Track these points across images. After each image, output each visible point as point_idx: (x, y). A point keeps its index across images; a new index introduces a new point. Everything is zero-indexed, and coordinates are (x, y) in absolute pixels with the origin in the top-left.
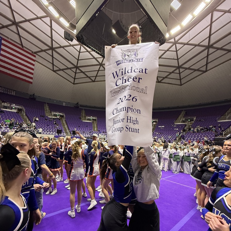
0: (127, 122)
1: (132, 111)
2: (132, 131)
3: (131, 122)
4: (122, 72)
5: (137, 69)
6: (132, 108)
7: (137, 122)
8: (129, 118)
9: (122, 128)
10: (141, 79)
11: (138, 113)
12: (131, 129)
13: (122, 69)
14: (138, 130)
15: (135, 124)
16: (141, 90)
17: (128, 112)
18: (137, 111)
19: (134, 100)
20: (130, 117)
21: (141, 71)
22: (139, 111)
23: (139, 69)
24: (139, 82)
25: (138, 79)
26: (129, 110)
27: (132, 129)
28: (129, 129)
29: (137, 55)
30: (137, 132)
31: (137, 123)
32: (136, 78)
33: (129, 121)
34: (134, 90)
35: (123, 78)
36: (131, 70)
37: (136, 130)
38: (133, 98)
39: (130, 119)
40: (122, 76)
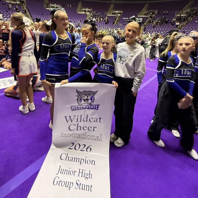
0: (79, 176)
1: (85, 163)
2: (83, 189)
3: (83, 176)
4: (77, 119)
5: (93, 118)
6: (86, 160)
7: (90, 175)
8: (81, 171)
9: (72, 184)
10: (96, 127)
11: (92, 164)
12: (81, 185)
13: (78, 116)
14: (91, 186)
15: (87, 178)
16: (96, 138)
17: (80, 164)
18: (91, 161)
19: (89, 150)
20: (83, 170)
21: (96, 121)
22: (93, 162)
23: (94, 118)
24: (94, 130)
25: (93, 128)
26: (82, 161)
27: (84, 186)
28: (79, 185)
29: (93, 100)
30: (90, 190)
31: (90, 177)
32: (91, 128)
33: (81, 174)
34: (89, 139)
35: (78, 124)
36: (87, 118)
37: (88, 187)
38: (88, 148)
39: (82, 173)
40: (77, 123)
